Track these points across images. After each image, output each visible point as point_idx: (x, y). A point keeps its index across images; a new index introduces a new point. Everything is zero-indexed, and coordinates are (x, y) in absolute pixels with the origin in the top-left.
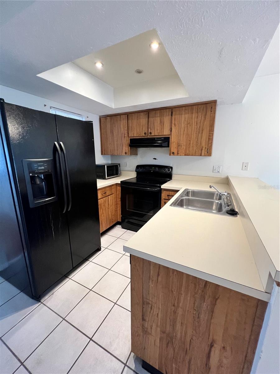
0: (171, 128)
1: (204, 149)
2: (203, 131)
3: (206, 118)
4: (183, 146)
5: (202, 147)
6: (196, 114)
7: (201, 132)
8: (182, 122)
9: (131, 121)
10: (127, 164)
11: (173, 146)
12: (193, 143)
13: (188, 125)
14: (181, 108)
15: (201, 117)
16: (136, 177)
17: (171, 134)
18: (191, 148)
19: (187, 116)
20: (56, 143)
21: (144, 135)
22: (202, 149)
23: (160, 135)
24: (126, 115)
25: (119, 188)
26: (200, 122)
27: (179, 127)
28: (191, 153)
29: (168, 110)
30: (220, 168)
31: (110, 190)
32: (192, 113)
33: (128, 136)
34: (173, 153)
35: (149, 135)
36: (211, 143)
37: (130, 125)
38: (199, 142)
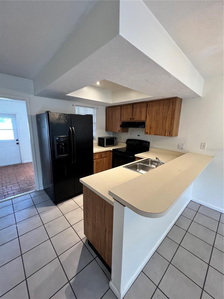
0: (146, 116)
1: (167, 131)
2: (167, 118)
3: (169, 110)
4: (153, 129)
5: (166, 130)
6: (163, 106)
7: (165, 119)
8: (153, 112)
9: (123, 110)
10: (121, 138)
11: (147, 128)
12: (160, 127)
13: (157, 114)
14: (153, 102)
15: (166, 108)
16: (126, 147)
17: (146, 120)
18: (159, 130)
19: (156, 107)
20: (70, 128)
21: (130, 120)
22: (166, 131)
23: (139, 120)
24: (120, 107)
25: (112, 153)
26: (165, 113)
27: (151, 115)
28: (158, 134)
29: (144, 104)
30: (183, 145)
31: (105, 154)
32: (160, 106)
33: (121, 120)
34: (147, 133)
35: (133, 120)
36: (172, 127)
37: (122, 113)
38: (164, 126)
